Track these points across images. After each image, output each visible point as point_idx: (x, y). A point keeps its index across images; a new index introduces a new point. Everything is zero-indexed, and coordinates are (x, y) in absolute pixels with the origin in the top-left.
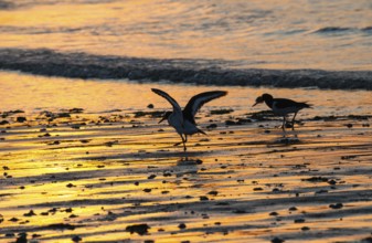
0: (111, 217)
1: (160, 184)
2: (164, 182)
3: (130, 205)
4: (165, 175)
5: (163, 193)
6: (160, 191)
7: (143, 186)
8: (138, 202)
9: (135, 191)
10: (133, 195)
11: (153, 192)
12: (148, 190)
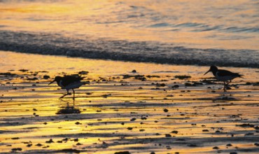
1: (138, 125)
2: (142, 123)
3: (118, 138)
4: (142, 119)
5: (141, 130)
6: (138, 129)
7: (127, 125)
8: (123, 136)
9: (122, 129)
10: (120, 131)
11: (134, 130)
12: (130, 129)
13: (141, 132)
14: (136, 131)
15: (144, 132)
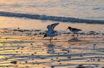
0: (6, 59)
3: (12, 56)
4: (22, 48)
5: (21, 52)
6: (20, 52)
7: (16, 51)
9: (13, 52)
10: (13, 53)
12: (17, 52)
13: (22, 53)
14: (19, 53)
15: (23, 53)
